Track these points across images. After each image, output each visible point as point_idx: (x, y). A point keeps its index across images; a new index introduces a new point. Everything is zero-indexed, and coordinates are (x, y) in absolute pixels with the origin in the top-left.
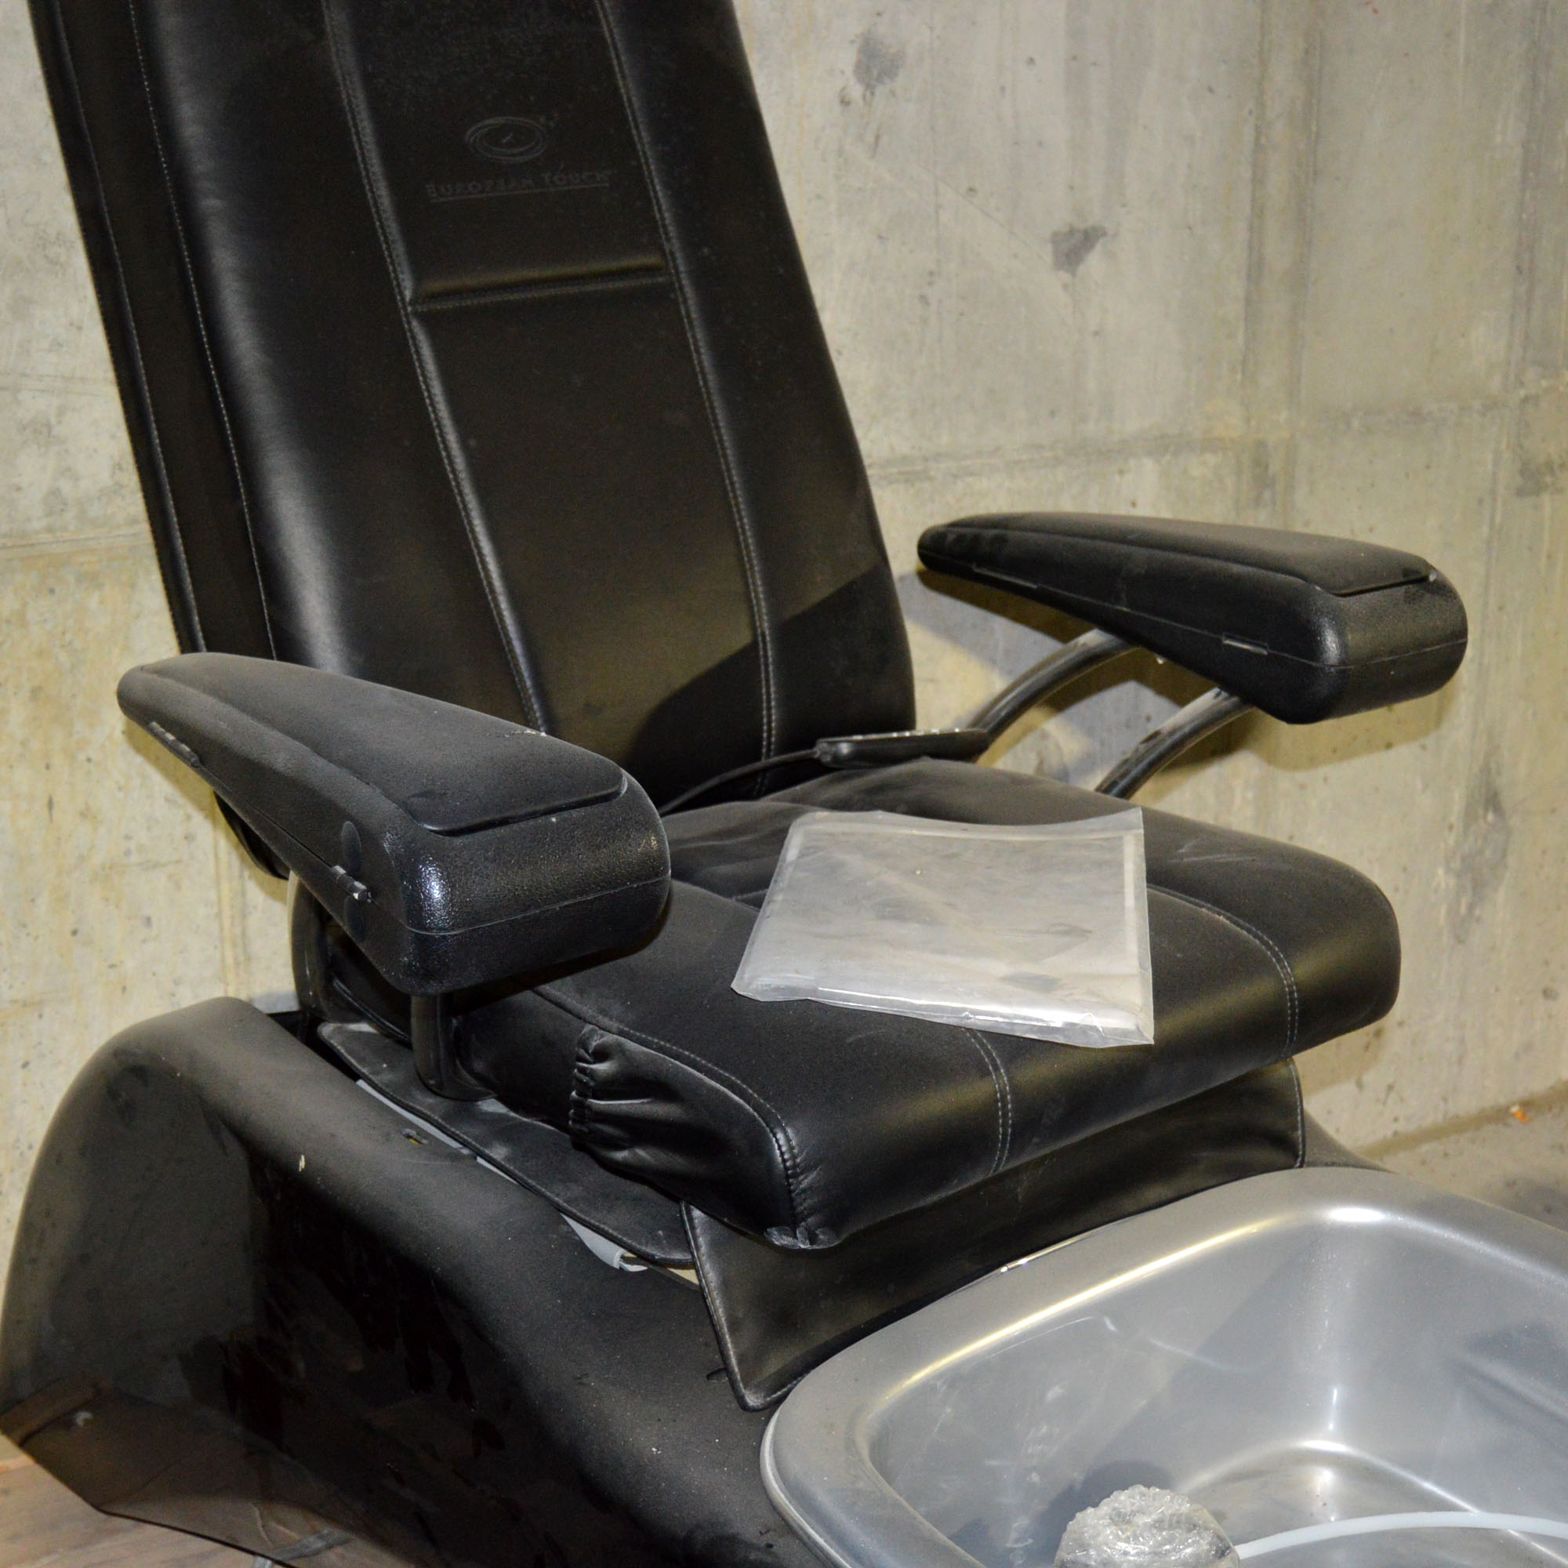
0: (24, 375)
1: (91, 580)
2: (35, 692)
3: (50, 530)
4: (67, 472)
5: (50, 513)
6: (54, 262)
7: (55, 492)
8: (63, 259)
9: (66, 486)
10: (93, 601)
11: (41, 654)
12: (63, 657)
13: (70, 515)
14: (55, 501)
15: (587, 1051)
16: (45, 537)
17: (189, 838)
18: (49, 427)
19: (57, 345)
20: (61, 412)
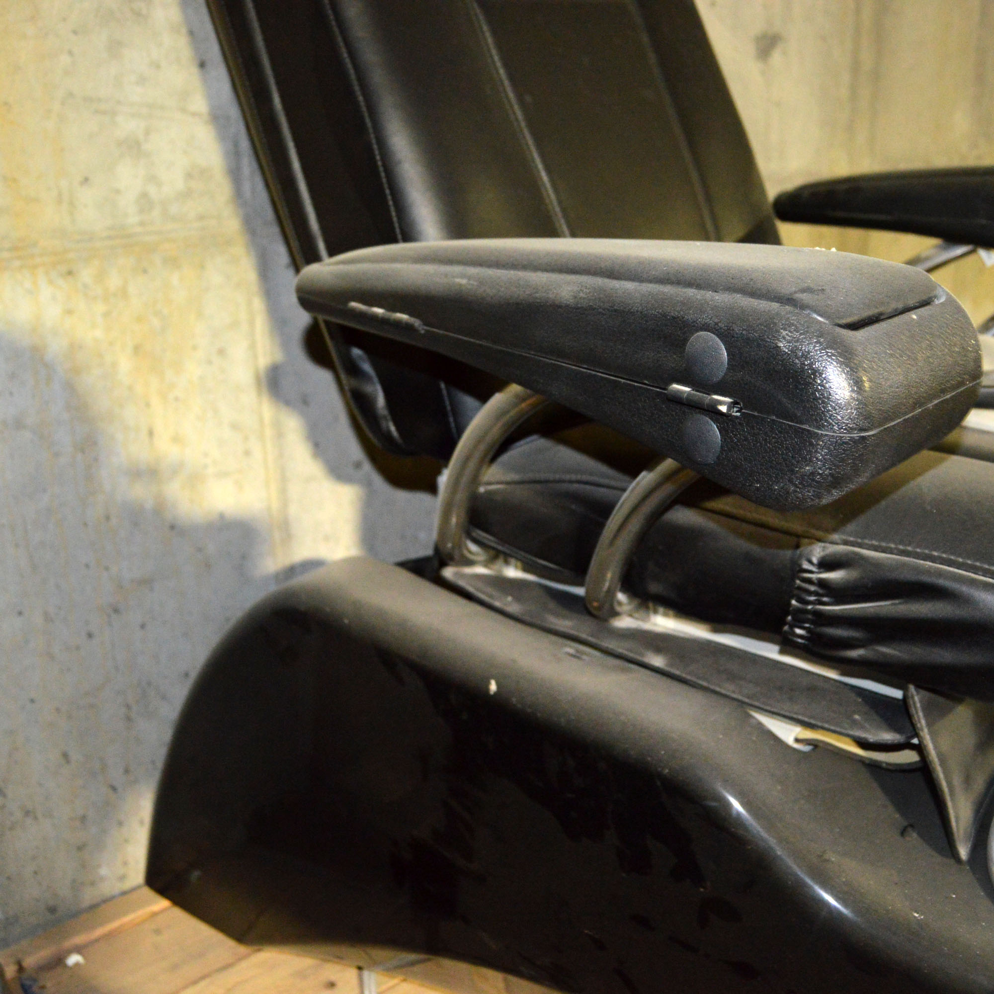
0: (119, 102)
1: (173, 262)
2: (137, 349)
3: (142, 224)
4: (152, 179)
5: (141, 211)
6: (138, 14)
7: (144, 195)
8: (144, 12)
9: (152, 190)
10: (175, 279)
11: (139, 319)
12: (156, 322)
13: (156, 213)
14: (145, 202)
15: (810, 562)
16: (139, 229)
17: (247, 453)
18: (138, 144)
19: (142, 80)
20: (147, 132)
